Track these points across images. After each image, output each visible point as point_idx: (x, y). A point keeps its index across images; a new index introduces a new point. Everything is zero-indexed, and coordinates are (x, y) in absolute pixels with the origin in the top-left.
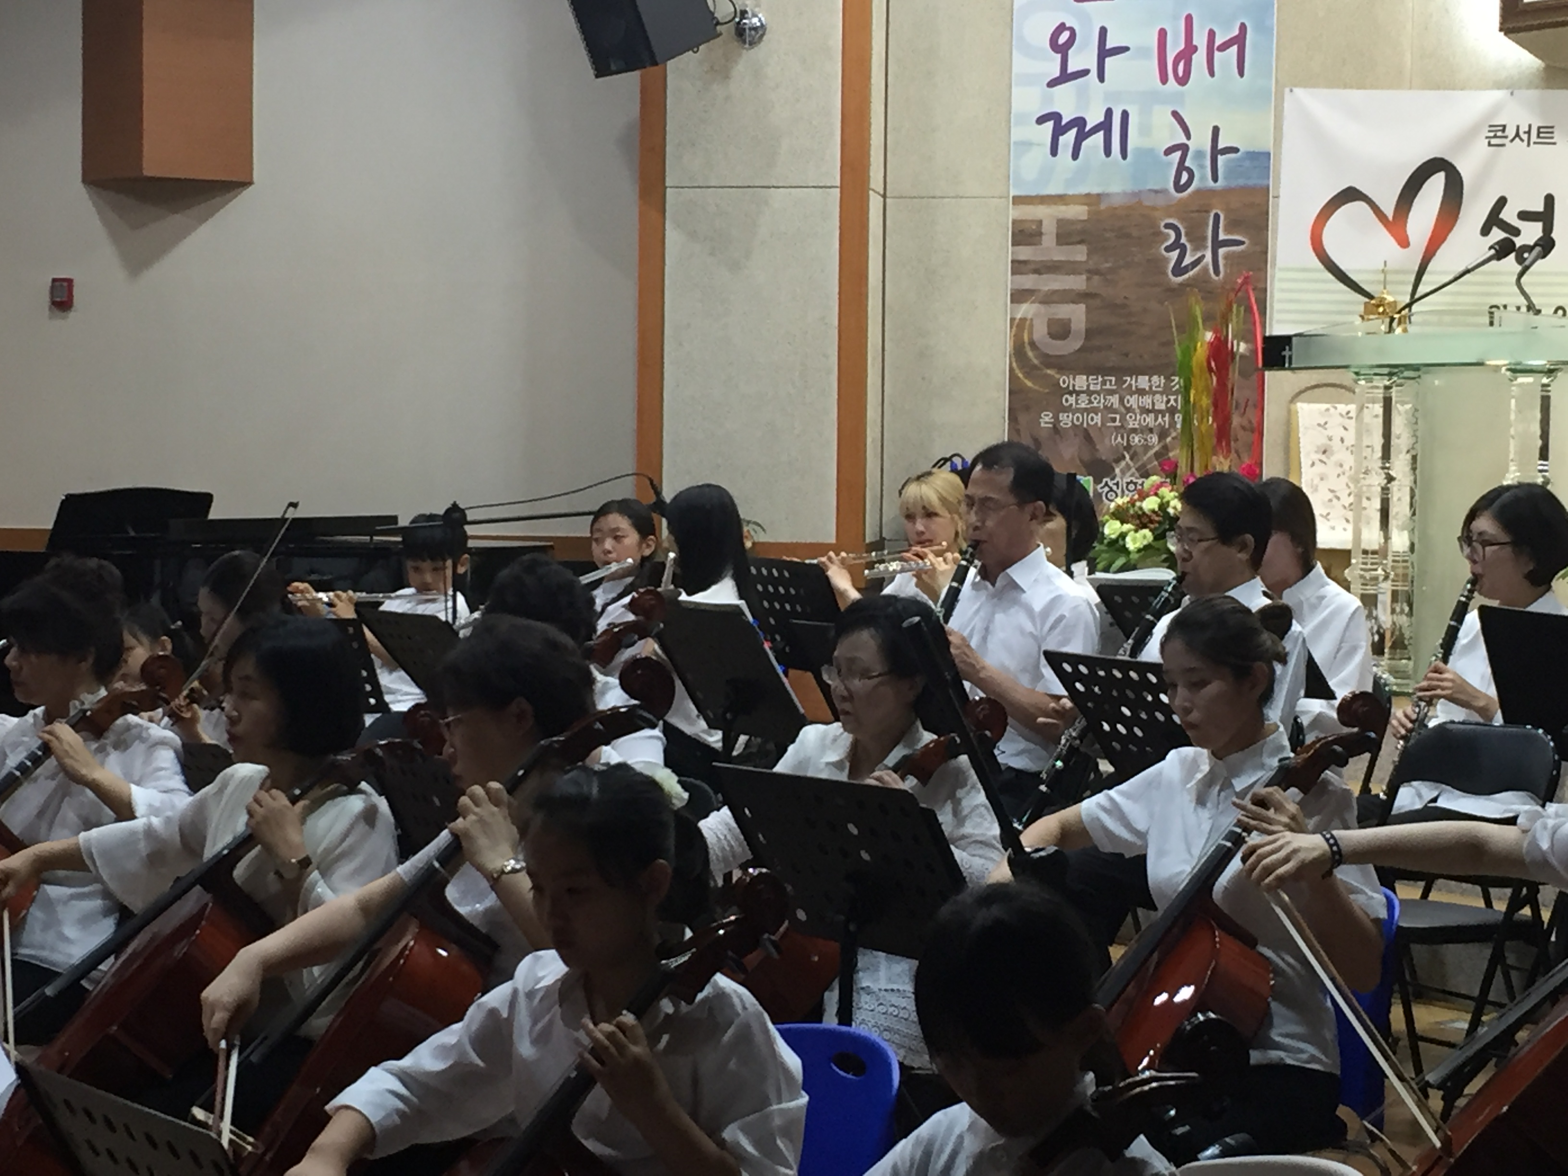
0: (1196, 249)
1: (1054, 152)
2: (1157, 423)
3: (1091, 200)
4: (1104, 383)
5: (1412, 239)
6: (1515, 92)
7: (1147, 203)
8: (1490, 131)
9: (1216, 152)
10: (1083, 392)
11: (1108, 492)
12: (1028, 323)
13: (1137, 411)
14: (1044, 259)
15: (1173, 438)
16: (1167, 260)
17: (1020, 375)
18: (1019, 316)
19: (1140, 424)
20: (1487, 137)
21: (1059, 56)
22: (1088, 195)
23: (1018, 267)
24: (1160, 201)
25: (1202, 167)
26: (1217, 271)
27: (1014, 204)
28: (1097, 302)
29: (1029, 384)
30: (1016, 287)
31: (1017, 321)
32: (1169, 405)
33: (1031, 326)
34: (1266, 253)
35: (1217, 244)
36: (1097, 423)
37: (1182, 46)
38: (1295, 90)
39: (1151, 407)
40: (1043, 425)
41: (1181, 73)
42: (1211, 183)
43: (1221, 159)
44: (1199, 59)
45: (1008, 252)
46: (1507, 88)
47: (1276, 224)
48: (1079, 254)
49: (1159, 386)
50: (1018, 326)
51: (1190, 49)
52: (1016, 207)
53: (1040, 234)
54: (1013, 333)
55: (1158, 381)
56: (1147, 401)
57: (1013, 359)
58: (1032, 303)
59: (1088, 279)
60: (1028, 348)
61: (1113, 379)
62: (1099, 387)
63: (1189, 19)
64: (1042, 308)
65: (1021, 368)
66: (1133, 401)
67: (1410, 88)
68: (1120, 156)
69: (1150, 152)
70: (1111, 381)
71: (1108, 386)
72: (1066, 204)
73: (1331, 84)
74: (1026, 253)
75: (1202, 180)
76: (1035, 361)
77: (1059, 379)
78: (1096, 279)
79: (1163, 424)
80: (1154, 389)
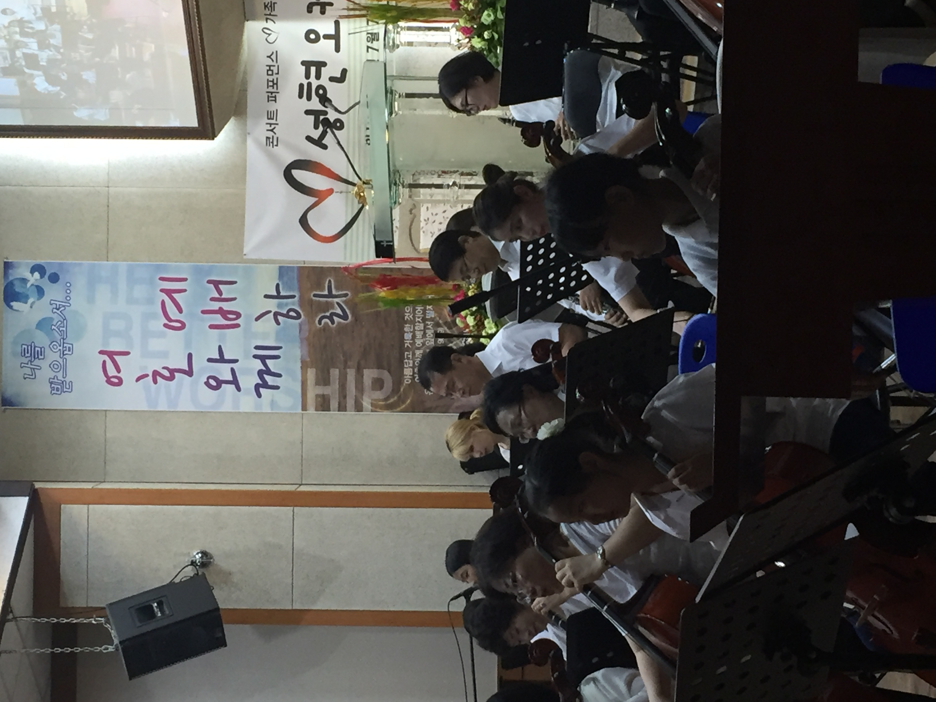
0: (333, 307)
1: (277, 388)
2: (432, 328)
3: (304, 366)
4: (408, 358)
5: (329, 188)
6: (248, 131)
7: (307, 335)
8: (270, 145)
9: (278, 296)
12: (374, 402)
13: (424, 339)
14: (337, 392)
15: (440, 319)
16: (339, 323)
17: (404, 406)
18: (370, 407)
19: (432, 338)
20: (273, 147)
21: (223, 385)
22: (302, 368)
23: (342, 408)
24: (306, 327)
25: (287, 304)
26: (346, 295)
27: (306, 411)
28: (363, 362)
29: (408, 401)
30: (354, 409)
31: (373, 409)
32: (421, 321)
33: (375, 400)
34: (335, 269)
35: (330, 295)
37: (219, 316)
38: (244, 253)
39: (422, 332)
41: (234, 316)
42: (296, 299)
43: (283, 293)
44: (226, 306)
45: (334, 413)
46: (246, 136)
47: (320, 263)
48: (335, 373)
49: (411, 327)
50: (376, 408)
51: (221, 311)
52: (308, 408)
53: (323, 395)
54: (380, 410)
55: (407, 328)
56: (419, 334)
57: (395, 410)
58: (362, 400)
59: (349, 368)
60: (389, 402)
61: (406, 353)
62: (411, 362)
63: (203, 312)
64: (365, 393)
65: (399, 406)
66: (419, 342)
67: (245, 189)
68: (281, 350)
69: (278, 334)
70: (407, 355)
71: (410, 356)
72: (307, 381)
73: (242, 234)
74: (334, 404)
75: (294, 304)
76: (396, 398)
77: (406, 384)
78: (350, 363)
79: (432, 325)
80: (412, 330)
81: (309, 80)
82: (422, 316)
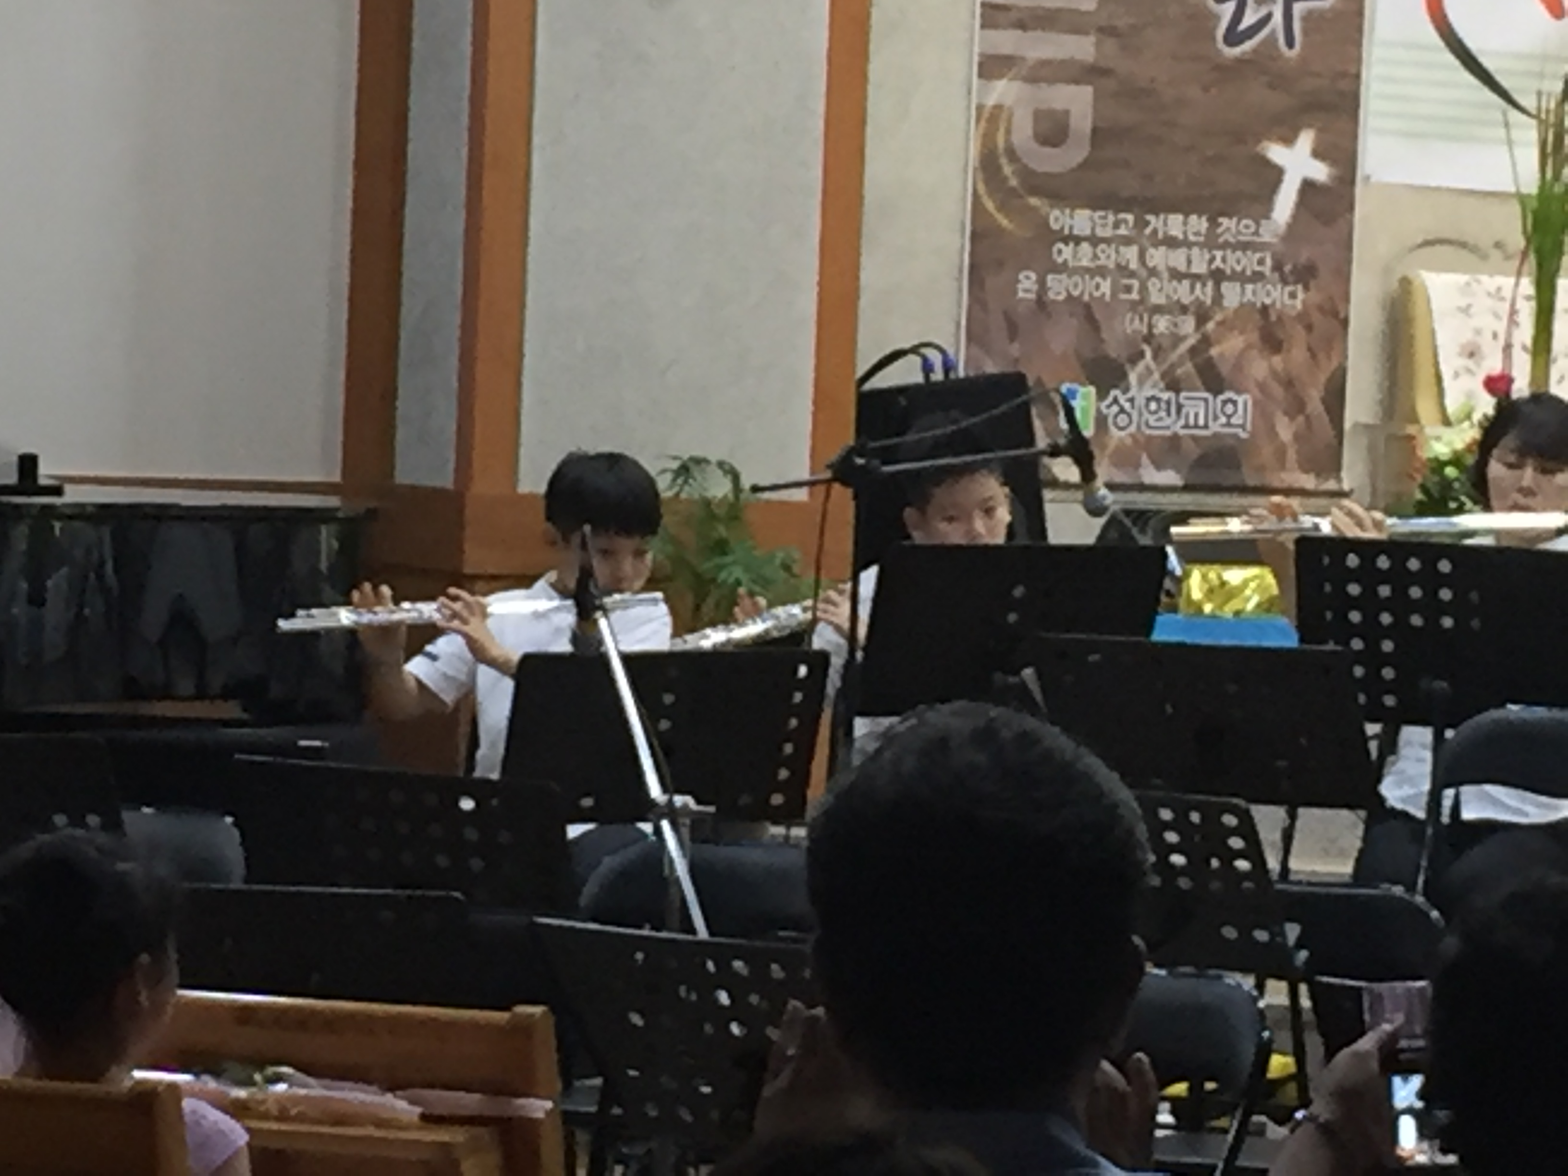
2: (1193, 298)
4: (1116, 225)
5: (1566, 5)
10: (1085, 239)
11: (1116, 416)
12: (1004, 116)
13: (1166, 275)
14: (1032, 4)
15: (1220, 324)
16: (1217, 18)
18: (990, 102)
19: (1168, 297)
23: (993, 16)
26: (1290, 43)
28: (1108, 84)
29: (1004, 222)
30: (991, 51)
31: (986, 111)
32: (1213, 267)
33: (1011, 119)
34: (1360, 13)
36: (1104, 295)
39: (1182, 268)
40: (1021, 294)
49: (1197, 234)
50: (988, 121)
54: (981, 131)
55: (1199, 224)
56: (1178, 259)
57: (980, 176)
58: (1011, 79)
59: (1098, 45)
60: (1003, 161)
62: (1108, 233)
65: (991, 193)
66: (1158, 257)
70: (1126, 221)
71: (1123, 231)
76: (1014, 182)
77: (1048, 215)
78: (1110, 44)
79: (1202, 297)
80: (1192, 238)
82: (1228, 272)
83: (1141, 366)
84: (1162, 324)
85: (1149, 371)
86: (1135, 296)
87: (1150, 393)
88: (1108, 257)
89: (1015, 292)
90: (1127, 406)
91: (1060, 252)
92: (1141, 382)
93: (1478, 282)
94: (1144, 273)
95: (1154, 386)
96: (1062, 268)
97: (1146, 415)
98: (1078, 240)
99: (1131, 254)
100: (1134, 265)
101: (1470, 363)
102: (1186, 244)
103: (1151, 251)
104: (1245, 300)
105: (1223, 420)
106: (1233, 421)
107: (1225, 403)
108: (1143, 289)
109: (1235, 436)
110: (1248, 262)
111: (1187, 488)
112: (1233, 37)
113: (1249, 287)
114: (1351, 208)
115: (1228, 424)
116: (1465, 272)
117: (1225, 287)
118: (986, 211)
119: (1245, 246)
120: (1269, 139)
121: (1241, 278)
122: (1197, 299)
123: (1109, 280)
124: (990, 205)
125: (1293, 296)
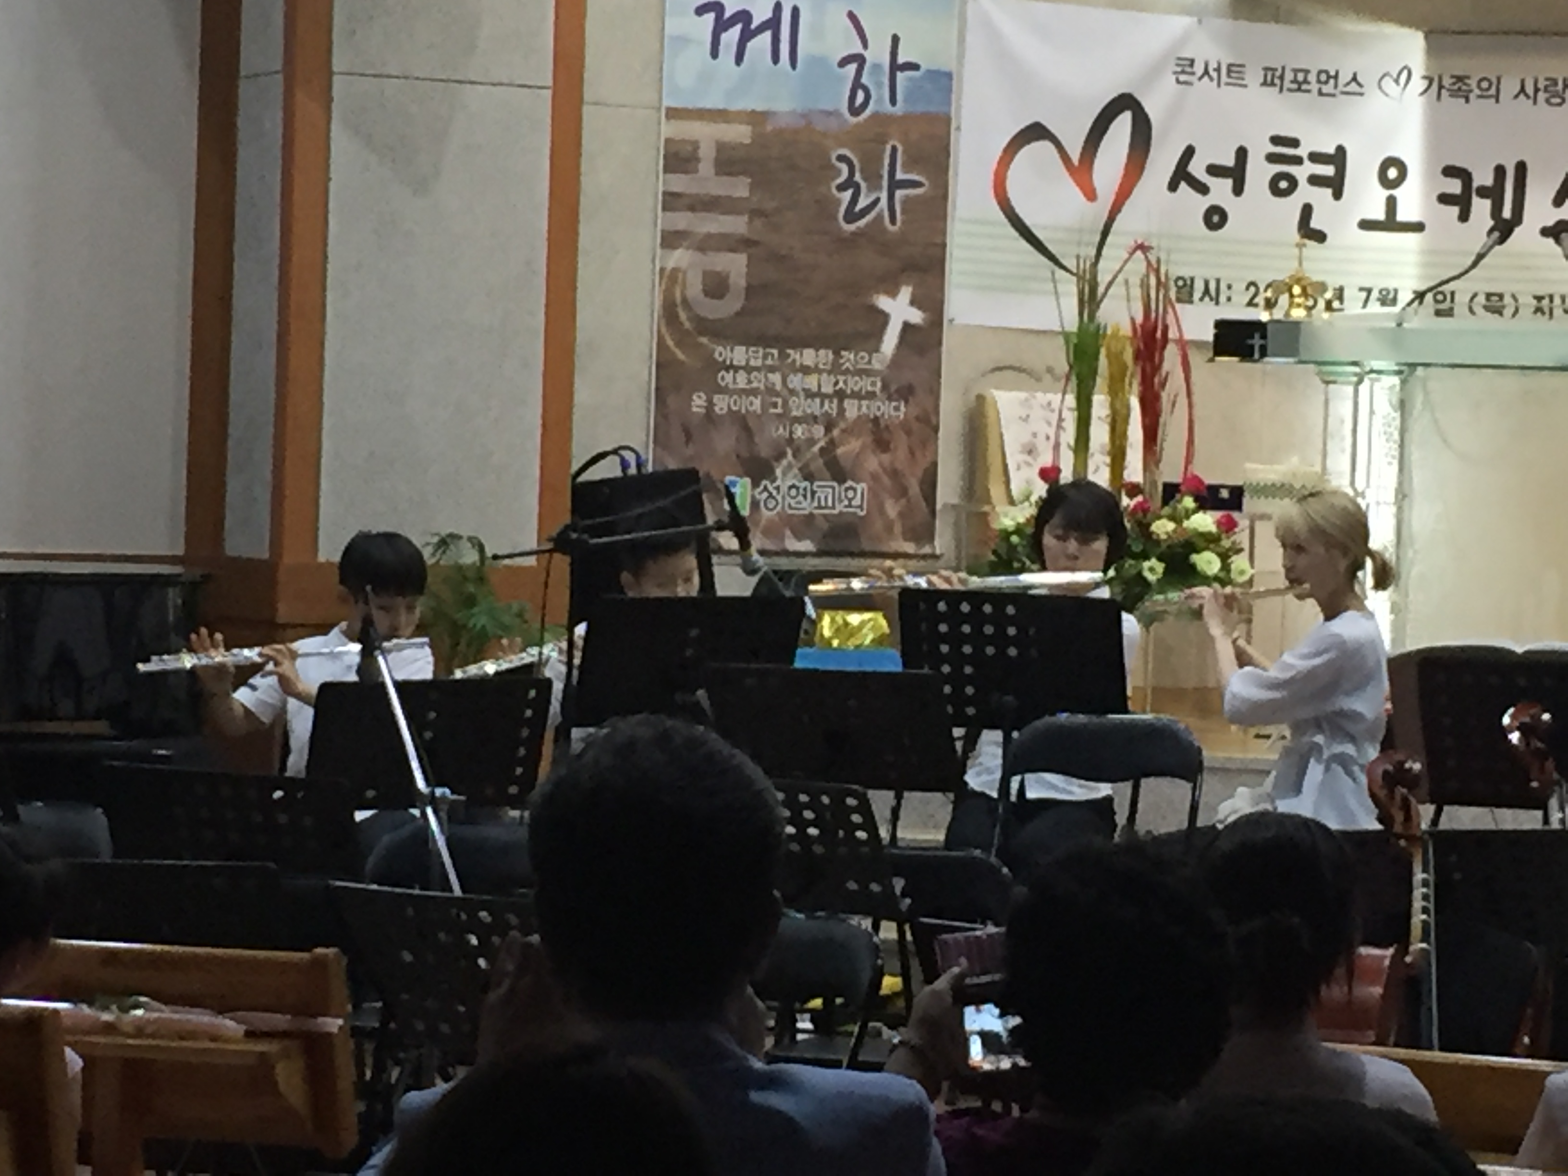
0: (870, 189)
1: (715, 54)
2: (823, 411)
3: (756, 118)
5: (1099, 192)
6: (1203, 20)
7: (819, 127)
8: (1178, 65)
9: (895, 67)
10: (742, 368)
11: (766, 500)
12: (680, 275)
13: (802, 394)
14: (701, 192)
15: (844, 431)
16: (838, 202)
18: (670, 265)
19: (804, 411)
20: (1175, 73)
22: (753, 112)
23: (671, 201)
24: (833, 124)
25: (879, 85)
26: (893, 220)
27: (668, 117)
28: (758, 252)
29: (680, 356)
30: (668, 227)
31: (667, 273)
32: (837, 388)
33: (685, 279)
34: (945, 197)
35: (894, 185)
36: (756, 409)
39: (815, 389)
40: (694, 409)
43: (899, 75)
45: (659, 181)
46: (1195, 15)
47: (957, 164)
48: (741, 188)
49: (824, 364)
50: (669, 280)
52: (672, 121)
53: (698, 160)
54: (663, 287)
55: (825, 356)
56: (812, 382)
58: (685, 249)
59: (751, 221)
60: (680, 310)
61: (775, 352)
62: (759, 363)
64: (699, 256)
65: (671, 334)
66: (796, 381)
68: (789, 68)
69: (823, 61)
70: (773, 355)
71: (769, 362)
72: (727, 122)
74: (679, 183)
75: (879, 103)
76: (687, 325)
77: (714, 351)
78: (758, 223)
79: (830, 411)
80: (821, 366)
81: (1307, 162)
82: (849, 392)
83: (784, 462)
84: (799, 431)
85: (790, 466)
86: (779, 410)
87: (790, 484)
88: (758, 381)
89: (690, 406)
90: (774, 493)
91: (723, 378)
92: (784, 474)
93: (1034, 397)
94: (785, 393)
95: (795, 476)
96: (724, 390)
97: (788, 499)
98: (736, 369)
99: (776, 378)
100: (778, 387)
101: (1029, 459)
102: (817, 370)
103: (792, 376)
104: (861, 413)
105: (846, 502)
106: (854, 503)
107: (847, 490)
108: (785, 403)
109: (855, 514)
110: (865, 384)
111: (819, 554)
112: (851, 216)
113: (865, 403)
114: (940, 343)
115: (850, 506)
116: (1027, 391)
117: (847, 403)
118: (668, 347)
119: (861, 373)
120: (878, 293)
121: (857, 395)
122: (827, 412)
123: (759, 397)
124: (670, 343)
125: (897, 409)
